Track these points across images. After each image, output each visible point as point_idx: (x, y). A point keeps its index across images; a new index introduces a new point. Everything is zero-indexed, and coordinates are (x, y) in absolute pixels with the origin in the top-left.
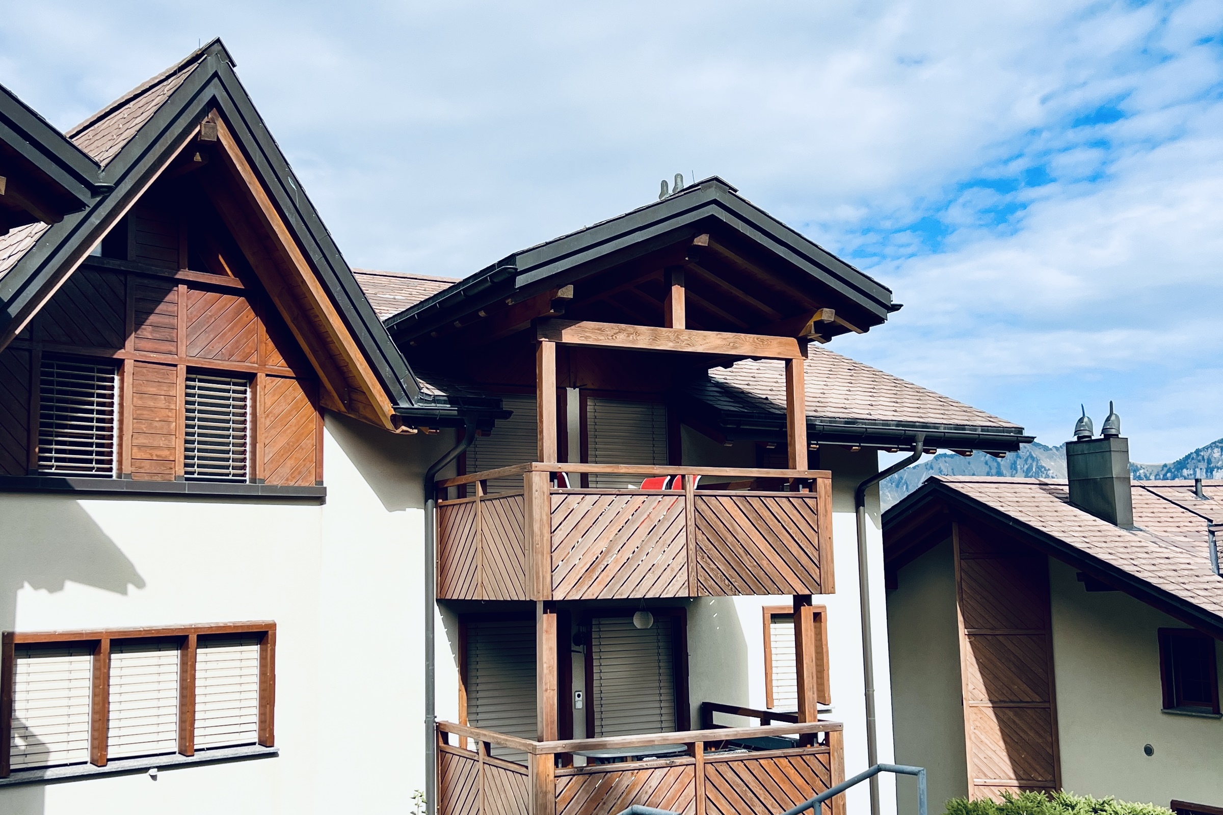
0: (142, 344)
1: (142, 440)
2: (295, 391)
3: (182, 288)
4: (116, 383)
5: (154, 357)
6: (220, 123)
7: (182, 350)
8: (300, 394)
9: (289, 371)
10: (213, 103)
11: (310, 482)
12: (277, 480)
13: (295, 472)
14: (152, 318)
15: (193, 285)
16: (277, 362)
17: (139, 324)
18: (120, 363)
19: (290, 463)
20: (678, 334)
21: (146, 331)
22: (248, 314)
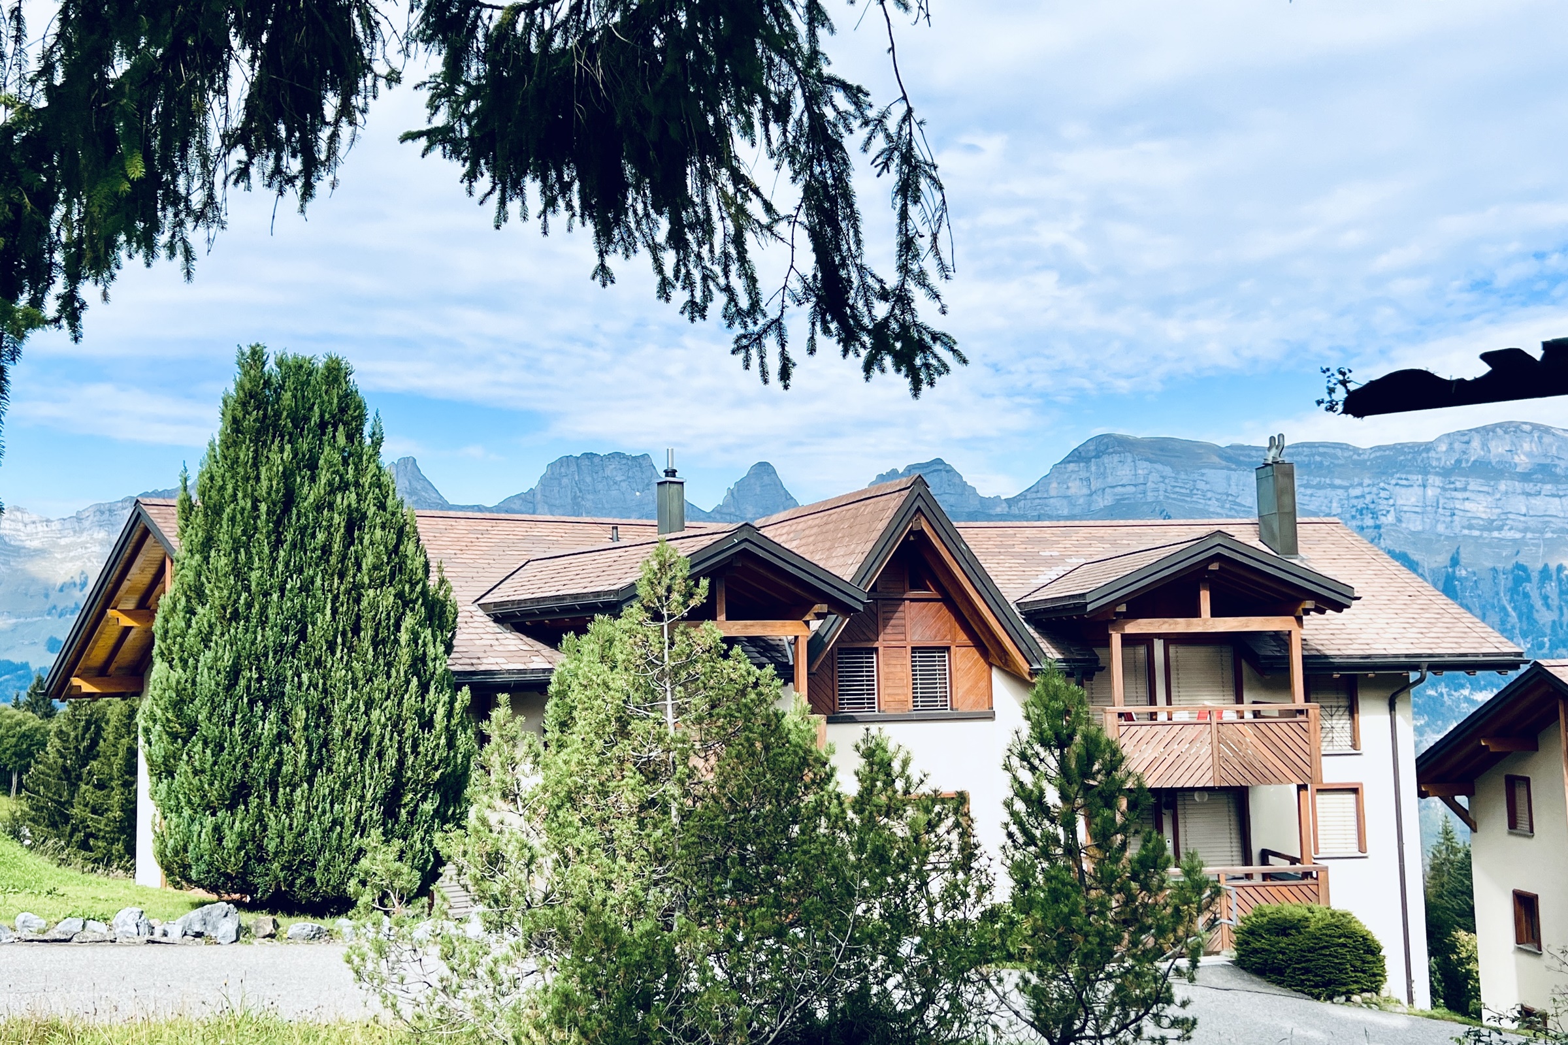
0: (888, 637)
1: (889, 691)
2: (975, 654)
3: (907, 602)
4: (875, 660)
5: (894, 643)
6: (923, 518)
7: (908, 638)
8: (977, 655)
9: (969, 642)
10: (919, 509)
11: (986, 709)
12: (964, 709)
13: (976, 703)
14: (892, 622)
15: (912, 600)
16: (962, 637)
17: (885, 627)
18: (876, 649)
19: (972, 697)
20: (1206, 621)
21: (889, 630)
22: (945, 612)
